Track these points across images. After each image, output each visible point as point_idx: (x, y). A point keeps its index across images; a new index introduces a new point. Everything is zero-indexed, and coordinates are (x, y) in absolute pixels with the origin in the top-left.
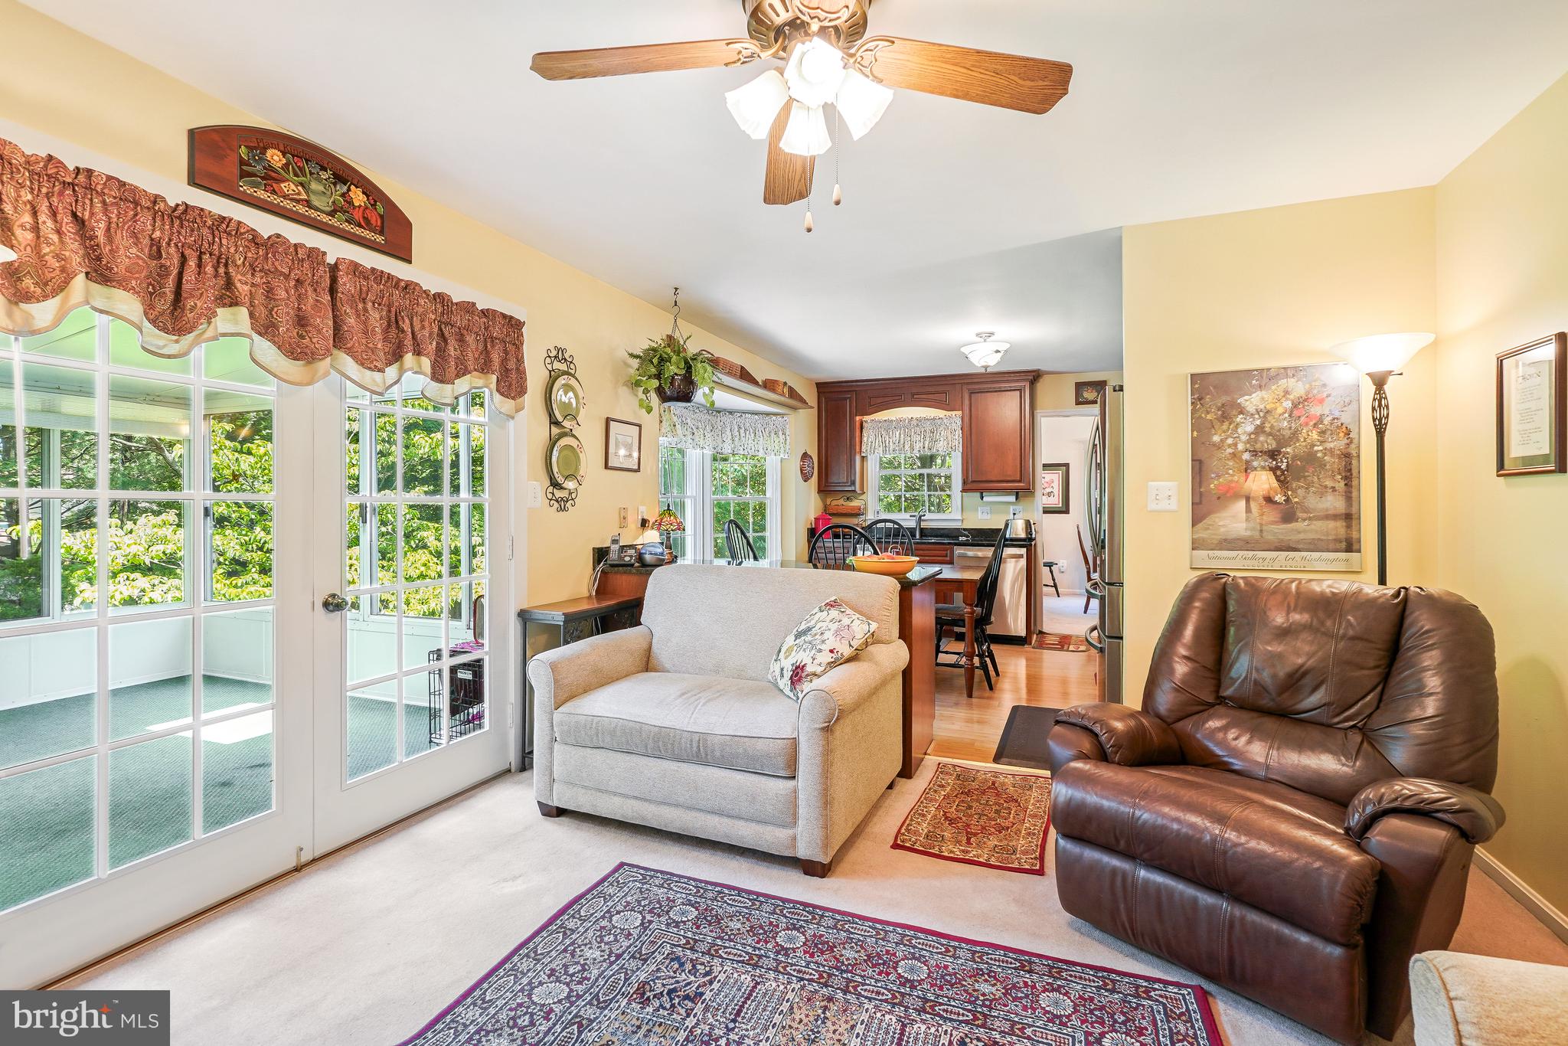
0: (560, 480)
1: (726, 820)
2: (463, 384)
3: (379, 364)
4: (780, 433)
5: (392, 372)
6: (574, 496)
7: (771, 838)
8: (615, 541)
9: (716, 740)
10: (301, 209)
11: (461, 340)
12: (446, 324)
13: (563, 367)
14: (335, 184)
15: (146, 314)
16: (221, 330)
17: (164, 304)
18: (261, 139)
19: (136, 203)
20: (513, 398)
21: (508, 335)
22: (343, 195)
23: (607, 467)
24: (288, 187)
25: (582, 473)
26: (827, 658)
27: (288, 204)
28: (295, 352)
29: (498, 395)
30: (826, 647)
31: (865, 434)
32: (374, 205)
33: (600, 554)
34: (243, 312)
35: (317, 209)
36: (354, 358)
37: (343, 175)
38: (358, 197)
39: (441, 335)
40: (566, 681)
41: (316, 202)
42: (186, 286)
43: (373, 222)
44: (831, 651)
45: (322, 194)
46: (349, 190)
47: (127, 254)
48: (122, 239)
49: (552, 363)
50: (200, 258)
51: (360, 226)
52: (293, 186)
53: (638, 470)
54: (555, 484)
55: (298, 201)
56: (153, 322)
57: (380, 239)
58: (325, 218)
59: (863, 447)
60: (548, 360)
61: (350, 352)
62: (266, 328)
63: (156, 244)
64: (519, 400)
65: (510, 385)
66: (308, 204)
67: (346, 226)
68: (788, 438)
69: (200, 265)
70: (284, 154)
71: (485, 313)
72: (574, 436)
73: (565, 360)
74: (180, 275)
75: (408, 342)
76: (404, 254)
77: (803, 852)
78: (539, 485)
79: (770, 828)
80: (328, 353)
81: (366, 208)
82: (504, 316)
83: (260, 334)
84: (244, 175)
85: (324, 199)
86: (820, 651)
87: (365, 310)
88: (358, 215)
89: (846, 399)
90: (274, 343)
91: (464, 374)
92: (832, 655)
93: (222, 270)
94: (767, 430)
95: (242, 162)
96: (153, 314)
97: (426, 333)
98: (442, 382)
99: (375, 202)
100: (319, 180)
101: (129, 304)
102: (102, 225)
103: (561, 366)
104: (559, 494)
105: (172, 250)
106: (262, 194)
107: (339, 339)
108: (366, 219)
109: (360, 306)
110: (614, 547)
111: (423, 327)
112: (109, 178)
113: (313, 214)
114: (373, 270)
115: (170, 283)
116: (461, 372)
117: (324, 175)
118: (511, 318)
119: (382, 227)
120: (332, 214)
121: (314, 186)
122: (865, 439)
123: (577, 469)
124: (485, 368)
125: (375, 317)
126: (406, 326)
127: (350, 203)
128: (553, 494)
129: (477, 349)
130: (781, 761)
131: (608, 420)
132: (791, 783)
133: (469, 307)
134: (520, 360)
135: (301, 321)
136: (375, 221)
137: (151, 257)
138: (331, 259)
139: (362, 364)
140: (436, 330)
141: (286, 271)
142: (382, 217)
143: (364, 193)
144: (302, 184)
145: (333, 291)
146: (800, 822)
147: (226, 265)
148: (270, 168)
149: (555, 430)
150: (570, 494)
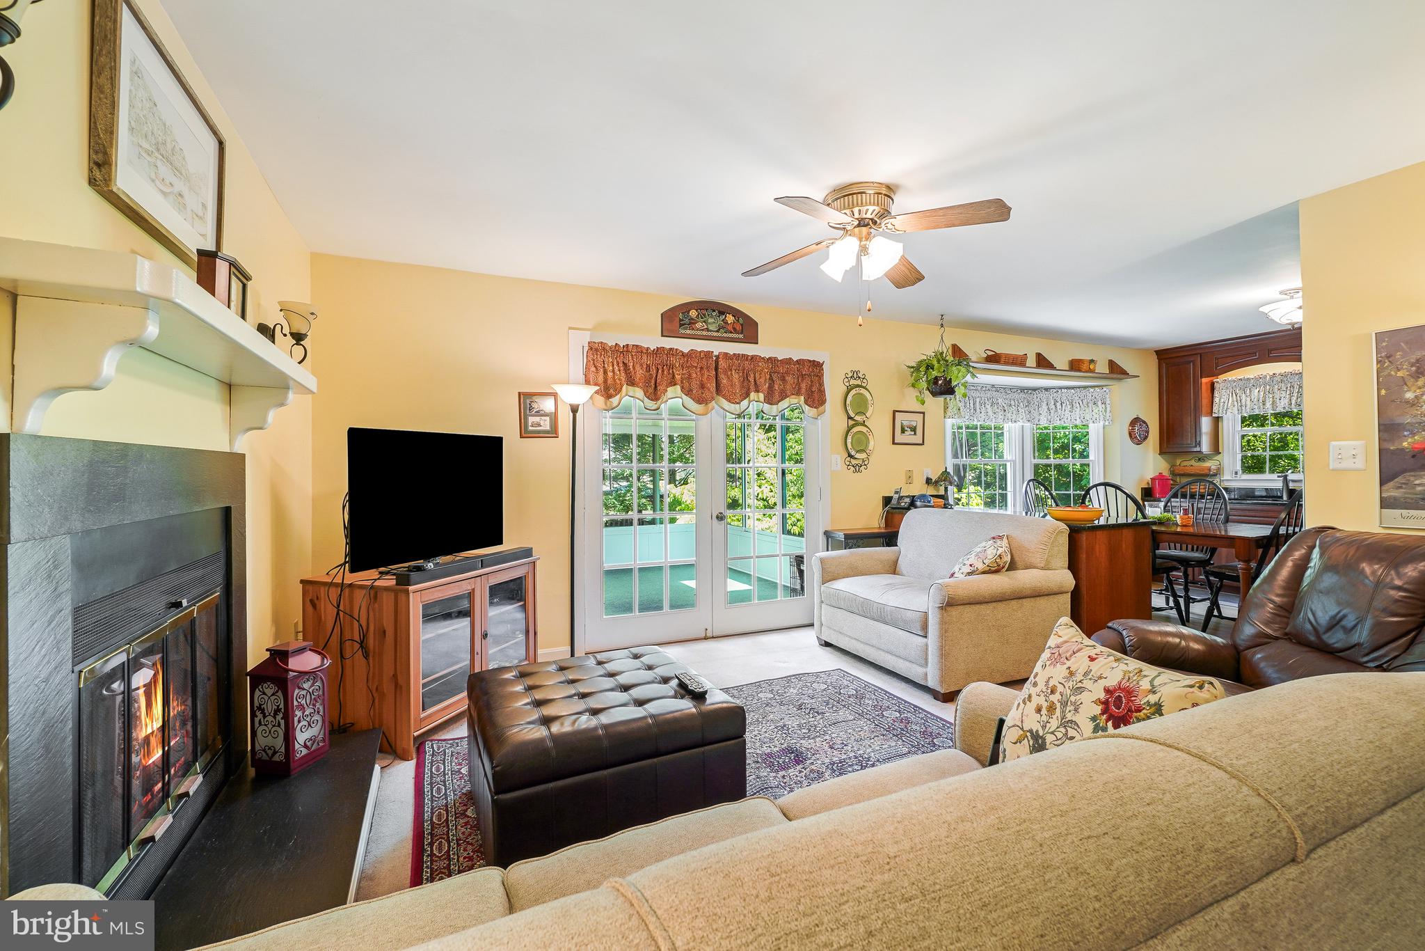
0: (853, 453)
1: (894, 658)
2: (784, 404)
3: (737, 401)
4: (1100, 403)
5: (745, 403)
6: (866, 463)
7: (914, 672)
8: (896, 492)
9: (889, 608)
10: (704, 333)
11: (783, 379)
12: (775, 373)
13: (859, 382)
14: (719, 317)
15: (645, 395)
16: (668, 397)
17: (651, 390)
18: (686, 307)
19: (642, 352)
20: (815, 408)
21: (813, 371)
22: (723, 320)
23: (894, 443)
24: (699, 325)
25: (871, 447)
26: (968, 569)
27: (699, 333)
28: (699, 401)
29: (806, 406)
30: (968, 563)
31: (1216, 394)
32: (738, 321)
33: (887, 500)
34: (678, 387)
35: (711, 331)
36: (726, 399)
37: (722, 310)
38: (730, 319)
39: (771, 379)
40: (830, 570)
41: (711, 328)
42: (658, 381)
43: (738, 329)
44: (971, 565)
45: (713, 323)
46: (726, 317)
47: (639, 373)
48: (638, 367)
49: (849, 381)
50: (663, 368)
51: (731, 332)
52: (701, 324)
53: (923, 444)
54: (850, 456)
55: (703, 330)
56: (648, 398)
57: (741, 336)
58: (715, 334)
59: (1214, 408)
60: (846, 380)
61: (724, 397)
62: (688, 392)
63: (648, 366)
64: (821, 408)
65: (814, 400)
66: (708, 330)
67: (725, 335)
68: (1108, 406)
69: (663, 371)
70: (697, 310)
71: (799, 362)
72: (866, 426)
73: (859, 377)
74: (657, 376)
75: (752, 387)
76: (753, 339)
77: (931, 683)
78: (839, 459)
79: (914, 666)
80: (713, 399)
81: (734, 322)
82: (810, 361)
83: (686, 395)
84: (681, 325)
85: (714, 325)
86: (964, 565)
87: (732, 374)
88: (730, 328)
89: (1190, 362)
90: (691, 398)
91: (785, 398)
92: (971, 568)
93: (671, 371)
94: (1085, 402)
95: (681, 320)
96: (648, 394)
97: (762, 380)
98: (771, 404)
99: (739, 318)
100: (712, 317)
101: (639, 392)
102: (632, 364)
103: (856, 382)
104: (854, 462)
105: (654, 367)
106: (688, 332)
107: (718, 390)
108: (734, 329)
109: (729, 373)
110: (896, 496)
111: (760, 378)
112: (633, 345)
113: (709, 333)
114: (734, 354)
115: (653, 382)
116: (783, 396)
117: (714, 314)
118: (814, 361)
119: (742, 330)
120: (718, 331)
121: (710, 320)
122: (1216, 400)
123: (867, 446)
124: (798, 393)
125: (736, 376)
126: (752, 379)
127: (727, 323)
128: (850, 462)
129: (794, 383)
130: (918, 626)
131: (895, 412)
132: (925, 640)
133: (789, 361)
134: (821, 384)
135: (702, 386)
136: (738, 328)
137: (646, 371)
138: (716, 353)
139: (730, 402)
140: (768, 377)
141: (696, 365)
142: (742, 325)
143: (733, 316)
144: (704, 322)
145: (716, 369)
146: (929, 665)
147: (672, 368)
148: (692, 319)
149: (851, 422)
150: (863, 461)
